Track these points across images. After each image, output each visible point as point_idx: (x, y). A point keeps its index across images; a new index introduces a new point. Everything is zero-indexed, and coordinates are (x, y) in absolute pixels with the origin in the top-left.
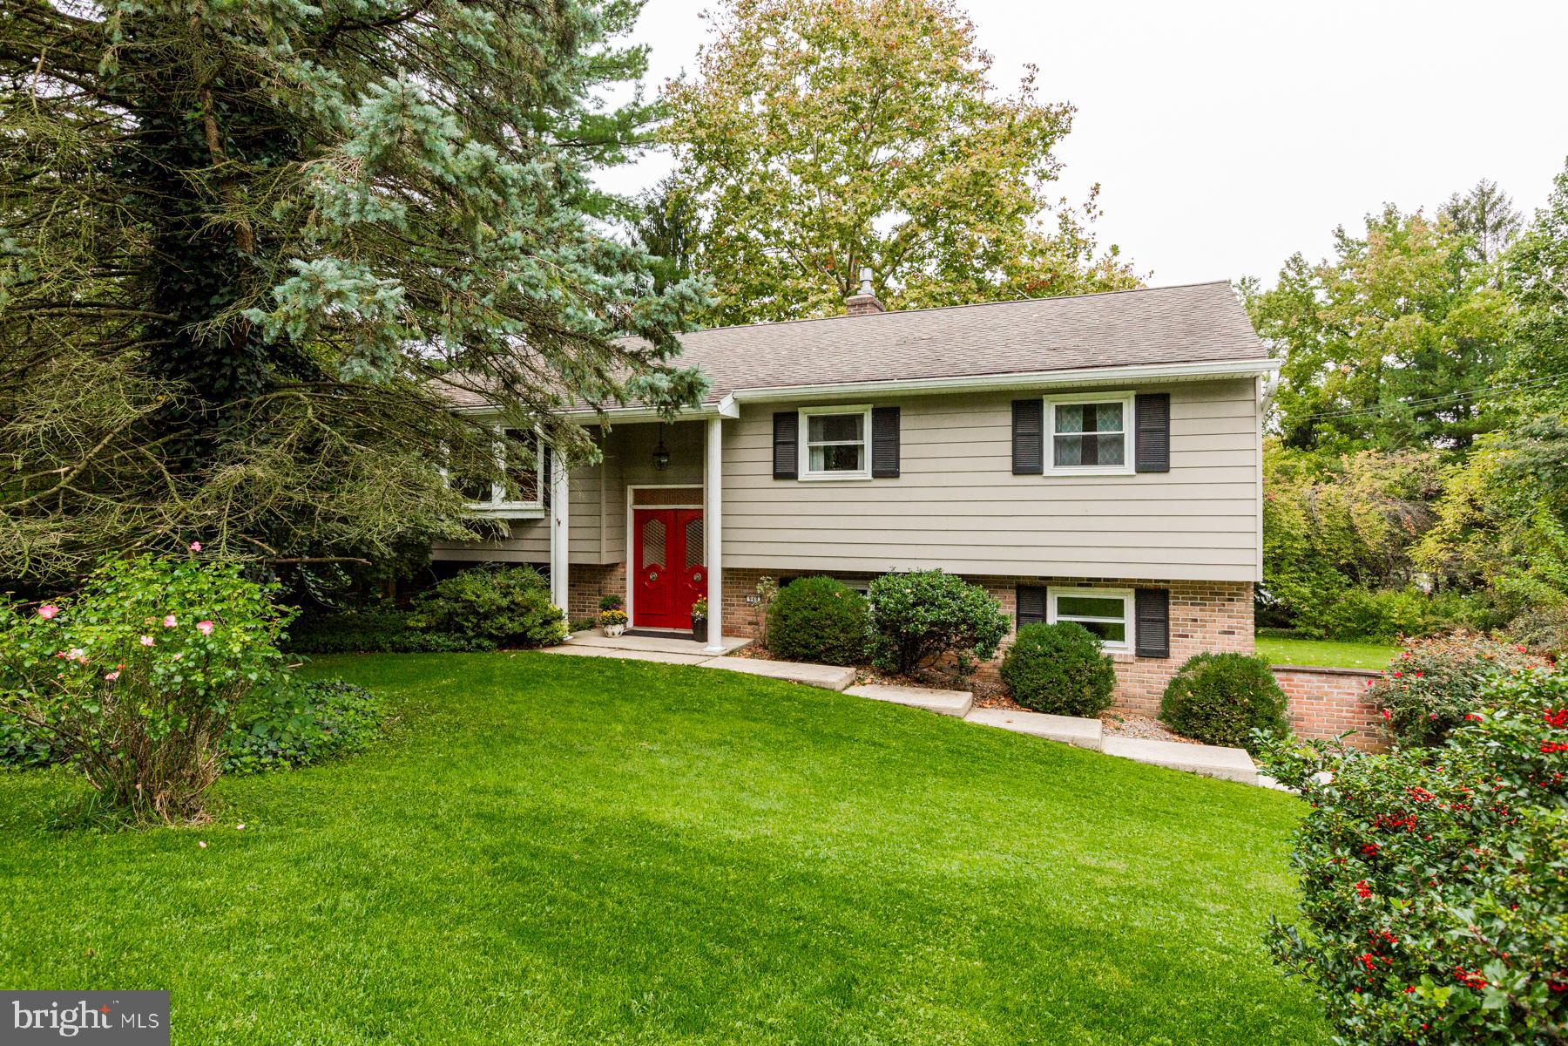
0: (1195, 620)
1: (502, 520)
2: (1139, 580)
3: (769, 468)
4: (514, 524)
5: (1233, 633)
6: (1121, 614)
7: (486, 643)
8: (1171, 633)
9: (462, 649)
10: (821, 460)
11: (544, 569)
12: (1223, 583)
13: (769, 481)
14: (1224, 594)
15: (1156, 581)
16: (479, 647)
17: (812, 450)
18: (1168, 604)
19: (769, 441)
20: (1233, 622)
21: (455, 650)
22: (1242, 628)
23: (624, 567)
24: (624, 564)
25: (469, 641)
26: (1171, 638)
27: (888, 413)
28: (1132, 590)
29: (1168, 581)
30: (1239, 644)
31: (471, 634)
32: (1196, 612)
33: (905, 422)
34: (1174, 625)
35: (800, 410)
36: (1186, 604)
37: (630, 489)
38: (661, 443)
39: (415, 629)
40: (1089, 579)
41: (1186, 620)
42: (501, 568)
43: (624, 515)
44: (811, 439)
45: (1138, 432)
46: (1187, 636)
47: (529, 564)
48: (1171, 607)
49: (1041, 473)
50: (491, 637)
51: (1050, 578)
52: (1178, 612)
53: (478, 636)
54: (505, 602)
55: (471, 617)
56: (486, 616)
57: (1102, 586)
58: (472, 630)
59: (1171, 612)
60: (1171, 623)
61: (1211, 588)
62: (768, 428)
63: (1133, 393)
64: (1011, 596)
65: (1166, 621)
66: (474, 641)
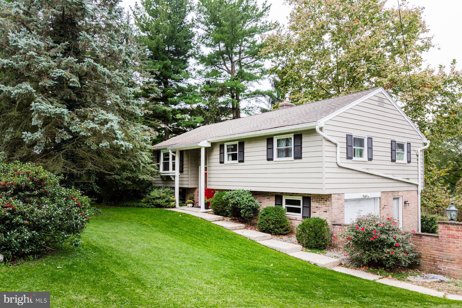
0: (317, 207)
1: (172, 176)
2: (304, 194)
3: (218, 160)
5: (326, 212)
6: (300, 205)
8: (311, 211)
10: (231, 158)
11: (174, 188)
12: (324, 195)
13: (219, 164)
14: (324, 199)
15: (308, 194)
16: (152, 207)
17: (229, 155)
18: (311, 202)
19: (218, 153)
20: (327, 208)
22: (329, 210)
23: (198, 189)
26: (311, 213)
27: (242, 143)
28: (302, 197)
29: (310, 194)
30: (328, 216)
31: (151, 203)
32: (317, 205)
33: (246, 146)
34: (312, 209)
35: (225, 143)
36: (315, 202)
39: (142, 202)
40: (292, 193)
41: (315, 207)
44: (228, 152)
45: (295, 146)
46: (315, 212)
47: (171, 187)
48: (311, 203)
49: (273, 160)
50: (155, 205)
51: (283, 193)
52: (313, 204)
56: (154, 199)
57: (295, 196)
59: (311, 204)
60: (311, 208)
61: (321, 197)
62: (218, 149)
63: (293, 134)
64: (274, 198)
65: (310, 207)
66: (151, 205)
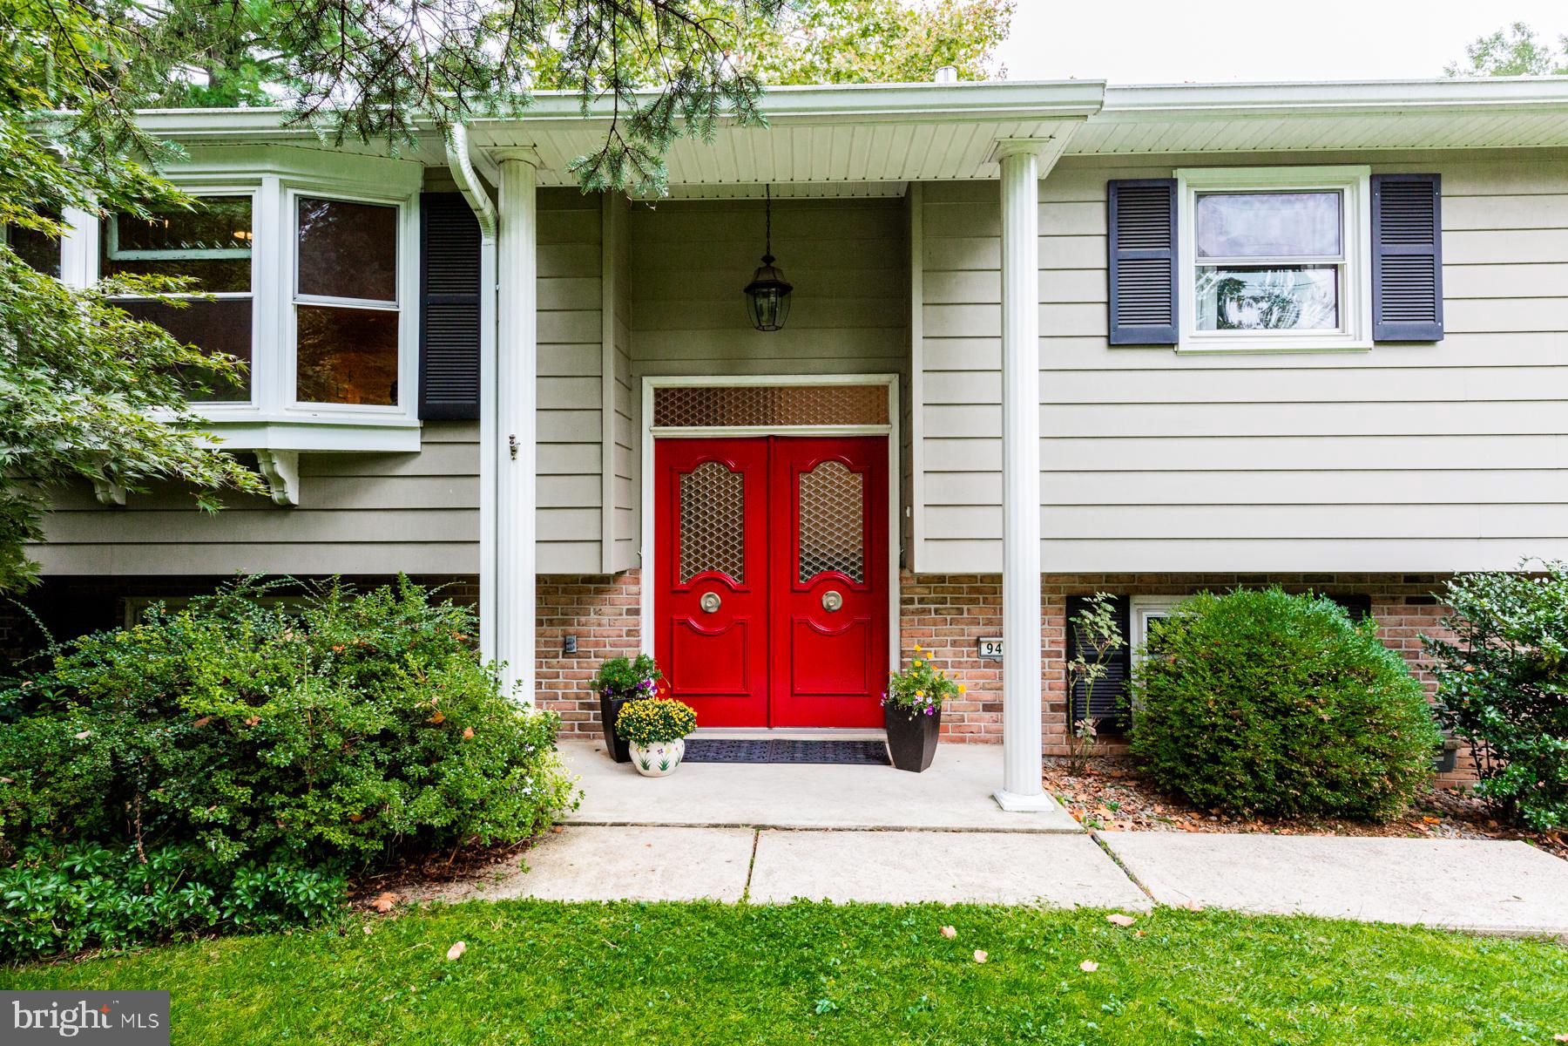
1: (284, 454)
3: (1094, 318)
4: (313, 466)
7: (307, 886)
9: (193, 925)
13: (1097, 352)
16: (272, 904)
17: (1198, 274)
19: (1093, 252)
21: (156, 936)
23: (637, 581)
24: (637, 571)
25: (219, 879)
27: (1411, 187)
31: (227, 851)
33: (1455, 211)
35: (1181, 177)
37: (649, 385)
38: (768, 259)
42: (324, 594)
43: (631, 448)
50: (319, 854)
53: (260, 856)
54: (375, 718)
55: (222, 781)
56: (294, 779)
58: (233, 833)
62: (1093, 219)
66: (244, 883)
